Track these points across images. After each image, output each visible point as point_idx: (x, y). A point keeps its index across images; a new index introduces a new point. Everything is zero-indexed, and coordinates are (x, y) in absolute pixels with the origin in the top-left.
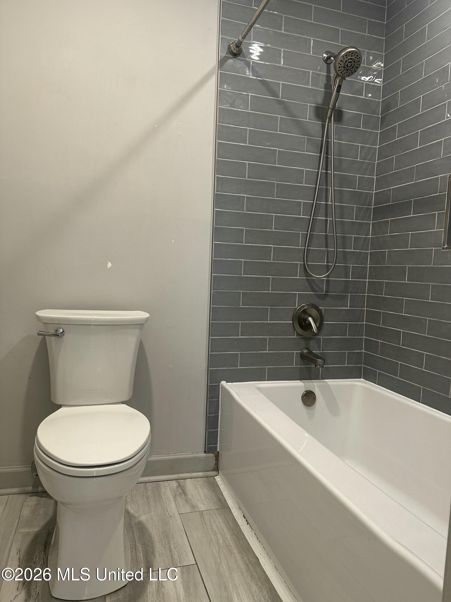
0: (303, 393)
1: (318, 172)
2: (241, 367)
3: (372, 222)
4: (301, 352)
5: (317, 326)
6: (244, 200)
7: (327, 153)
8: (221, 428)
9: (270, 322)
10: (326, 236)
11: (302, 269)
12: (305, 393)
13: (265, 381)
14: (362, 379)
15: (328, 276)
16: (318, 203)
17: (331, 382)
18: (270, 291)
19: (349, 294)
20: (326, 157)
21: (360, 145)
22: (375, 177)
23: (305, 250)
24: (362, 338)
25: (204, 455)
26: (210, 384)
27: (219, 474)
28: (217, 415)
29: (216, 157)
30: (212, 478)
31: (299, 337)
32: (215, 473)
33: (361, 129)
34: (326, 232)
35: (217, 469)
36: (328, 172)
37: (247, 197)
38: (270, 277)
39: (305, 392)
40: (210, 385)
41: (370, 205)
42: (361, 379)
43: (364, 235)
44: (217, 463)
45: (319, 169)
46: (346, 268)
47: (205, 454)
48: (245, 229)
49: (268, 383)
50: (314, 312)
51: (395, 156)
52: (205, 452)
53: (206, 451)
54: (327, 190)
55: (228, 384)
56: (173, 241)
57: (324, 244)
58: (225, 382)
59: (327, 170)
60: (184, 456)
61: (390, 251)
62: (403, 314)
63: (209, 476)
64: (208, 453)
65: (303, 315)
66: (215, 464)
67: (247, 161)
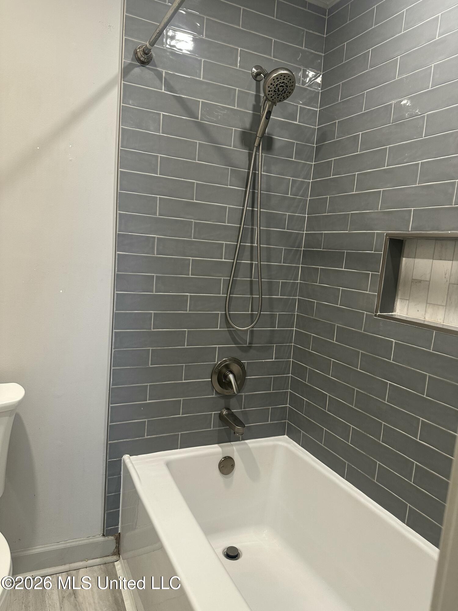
0: (222, 460)
1: (243, 210)
2: (149, 437)
3: (301, 265)
4: (220, 412)
5: (238, 383)
6: (154, 242)
7: (254, 188)
8: (123, 507)
9: (184, 381)
10: (251, 282)
11: (224, 320)
12: (223, 459)
13: (177, 449)
14: (286, 436)
15: (253, 327)
16: (242, 245)
17: (252, 443)
18: (186, 346)
19: (275, 345)
20: (252, 192)
21: (292, 179)
22: (307, 216)
23: (227, 298)
24: (287, 391)
25: (102, 539)
27: (120, 560)
28: (118, 494)
29: (119, 189)
30: (112, 564)
31: (218, 396)
32: (115, 558)
33: (293, 160)
34: (251, 277)
35: (117, 552)
36: (254, 210)
37: (157, 237)
38: (186, 331)
39: (223, 458)
40: (109, 461)
41: (300, 246)
42: (285, 436)
43: (292, 279)
44: (118, 546)
45: (244, 206)
46: (273, 316)
47: (103, 537)
48: (156, 276)
49: (180, 453)
50: (235, 368)
51: (329, 196)
52: (103, 535)
53: (105, 534)
54: (252, 230)
55: (131, 457)
56: (61, 291)
57: (249, 290)
58: (128, 455)
59: (253, 207)
60: (77, 543)
61: (319, 303)
62: (330, 377)
63: (108, 562)
64: (107, 536)
65: (224, 370)
66: (115, 548)
67: (158, 195)
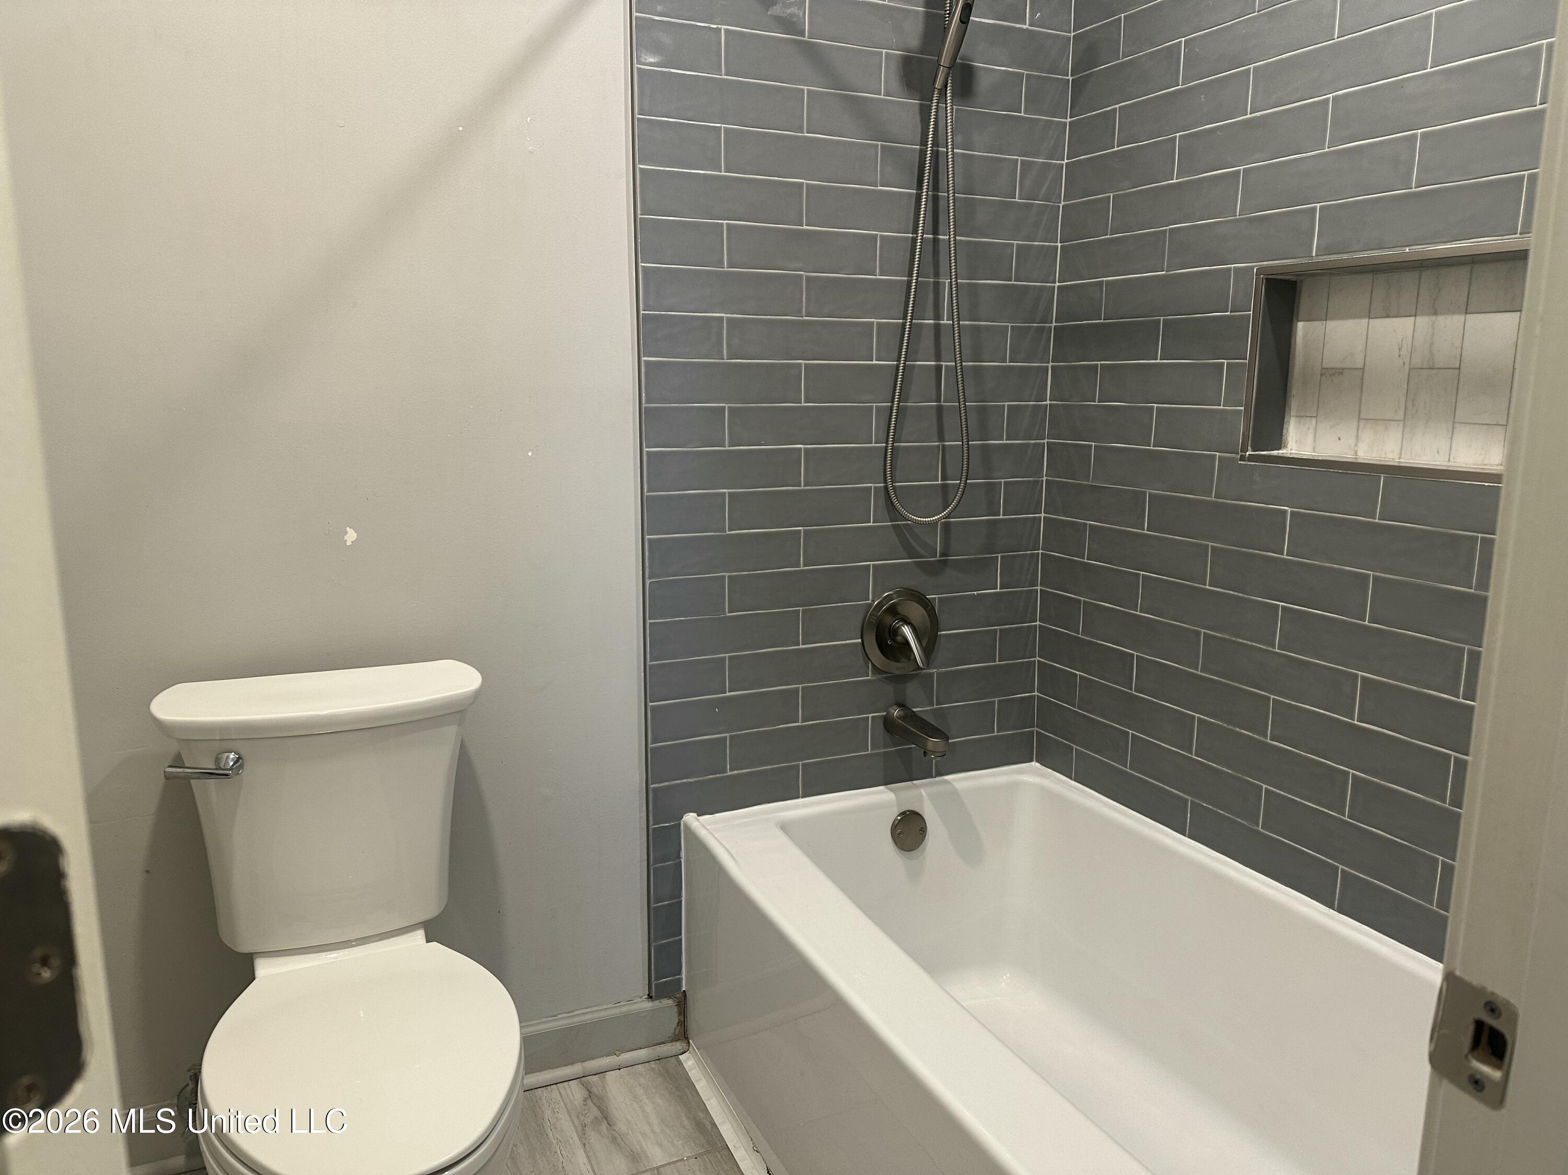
0: (896, 819)
1: (914, 240)
2: (735, 772)
3: (1051, 364)
4: (885, 714)
5: (924, 645)
6: (721, 328)
7: (936, 187)
8: (688, 932)
9: (804, 646)
10: (940, 409)
11: (882, 501)
12: (899, 818)
13: (798, 798)
14: (1035, 764)
15: (948, 517)
16: (916, 324)
17: (960, 781)
18: (802, 566)
19: (999, 555)
20: (933, 195)
21: (1021, 160)
22: (1059, 245)
23: (886, 452)
24: (1031, 661)
25: (648, 1005)
26: (656, 826)
27: (691, 1049)
28: (677, 902)
29: (638, 210)
30: (673, 1059)
31: (880, 676)
32: (679, 1046)
33: (1022, 114)
34: (938, 400)
35: (683, 1034)
36: (939, 239)
37: (727, 318)
38: (799, 531)
39: (898, 816)
40: (654, 829)
41: (1046, 319)
42: (1033, 763)
43: (1033, 399)
44: (683, 1019)
45: (915, 231)
46: (991, 489)
47: (649, 1002)
48: (729, 407)
49: (805, 804)
50: (915, 611)
51: (1112, 195)
52: (650, 997)
53: (653, 994)
54: (937, 286)
55: (701, 818)
56: (530, 454)
57: (935, 429)
58: (695, 815)
59: (935, 232)
60: (595, 1015)
61: (1102, 447)
62: (1138, 613)
63: (664, 1055)
64: (657, 999)
65: (888, 619)
66: (678, 1025)
67: (725, 220)
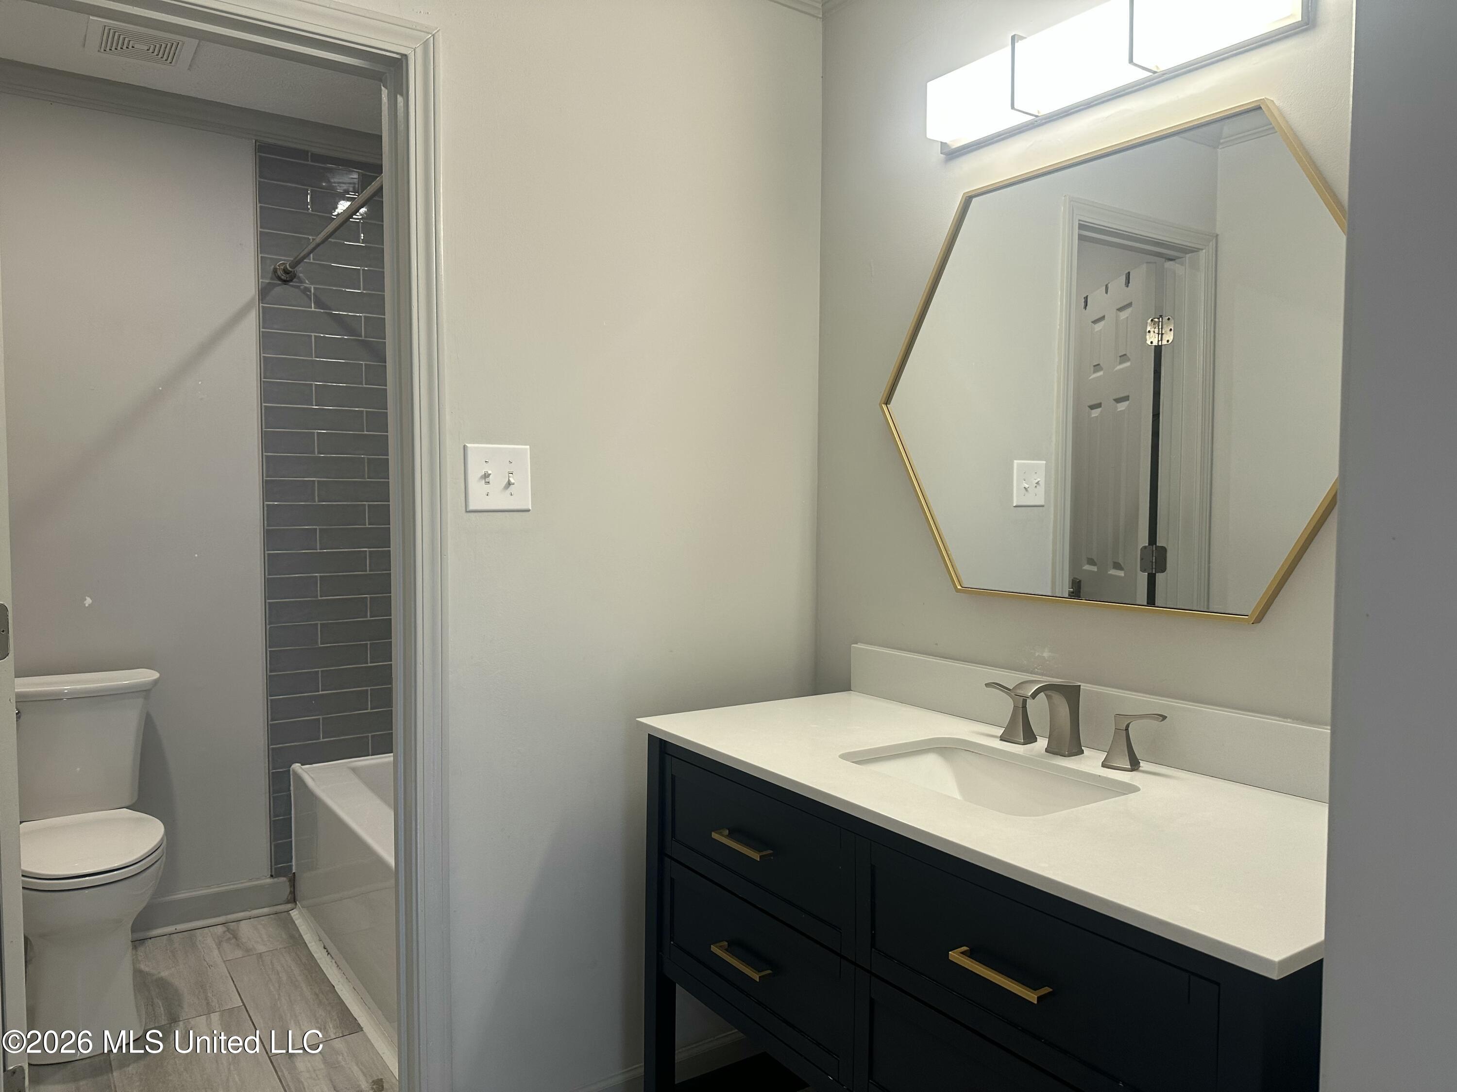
2: (326, 740)
6: (314, 486)
8: (296, 836)
9: (370, 665)
13: (368, 755)
18: (369, 617)
25: (269, 881)
26: (274, 771)
27: (297, 906)
28: (289, 817)
29: (263, 427)
30: (285, 913)
32: (289, 906)
35: (294, 901)
37: (318, 480)
38: (366, 597)
40: (273, 773)
44: (293, 890)
47: (271, 879)
48: (319, 528)
49: (372, 759)
52: (272, 876)
53: (274, 874)
55: (303, 767)
56: (196, 556)
58: (299, 764)
60: (236, 886)
63: (280, 911)
64: (275, 878)
66: (289, 894)
67: (315, 430)
